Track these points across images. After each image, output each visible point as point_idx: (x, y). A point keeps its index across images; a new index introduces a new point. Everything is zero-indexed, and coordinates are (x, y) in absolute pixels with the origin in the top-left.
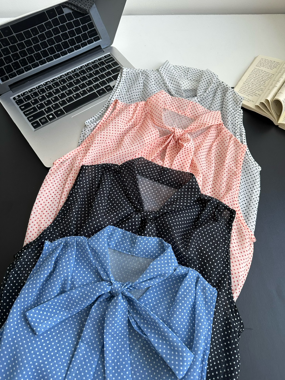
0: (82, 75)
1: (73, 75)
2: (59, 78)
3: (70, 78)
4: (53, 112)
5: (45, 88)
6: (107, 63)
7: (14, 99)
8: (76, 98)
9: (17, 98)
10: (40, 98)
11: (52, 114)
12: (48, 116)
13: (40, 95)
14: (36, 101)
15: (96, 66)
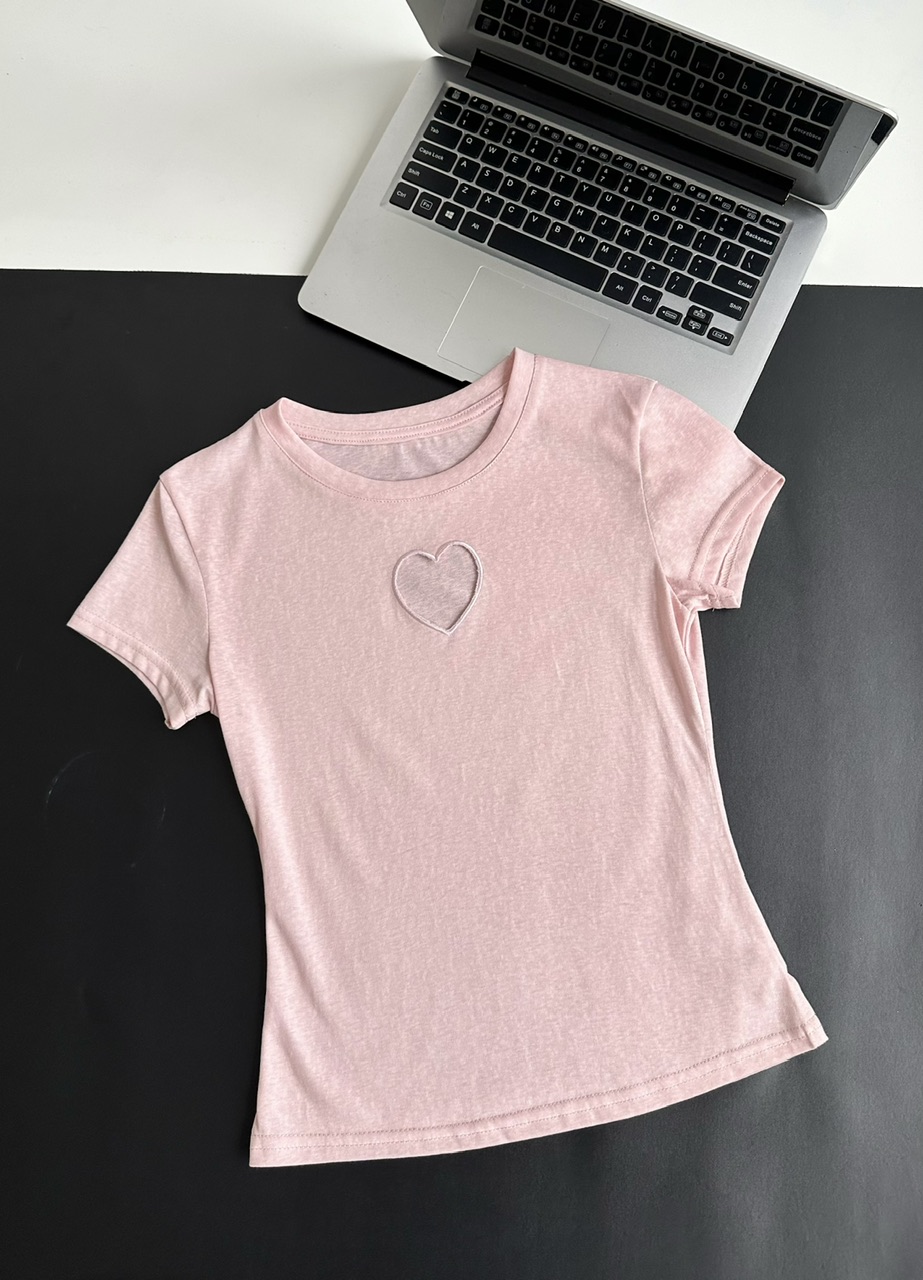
0: (645, 201)
1: (629, 177)
2: (591, 152)
3: (612, 179)
4: (467, 210)
5: (535, 139)
6: (744, 239)
7: (451, 91)
8: (552, 237)
9: (456, 96)
10: (492, 150)
11: (458, 212)
12: (448, 206)
13: (500, 145)
14: (473, 149)
15: (706, 218)
